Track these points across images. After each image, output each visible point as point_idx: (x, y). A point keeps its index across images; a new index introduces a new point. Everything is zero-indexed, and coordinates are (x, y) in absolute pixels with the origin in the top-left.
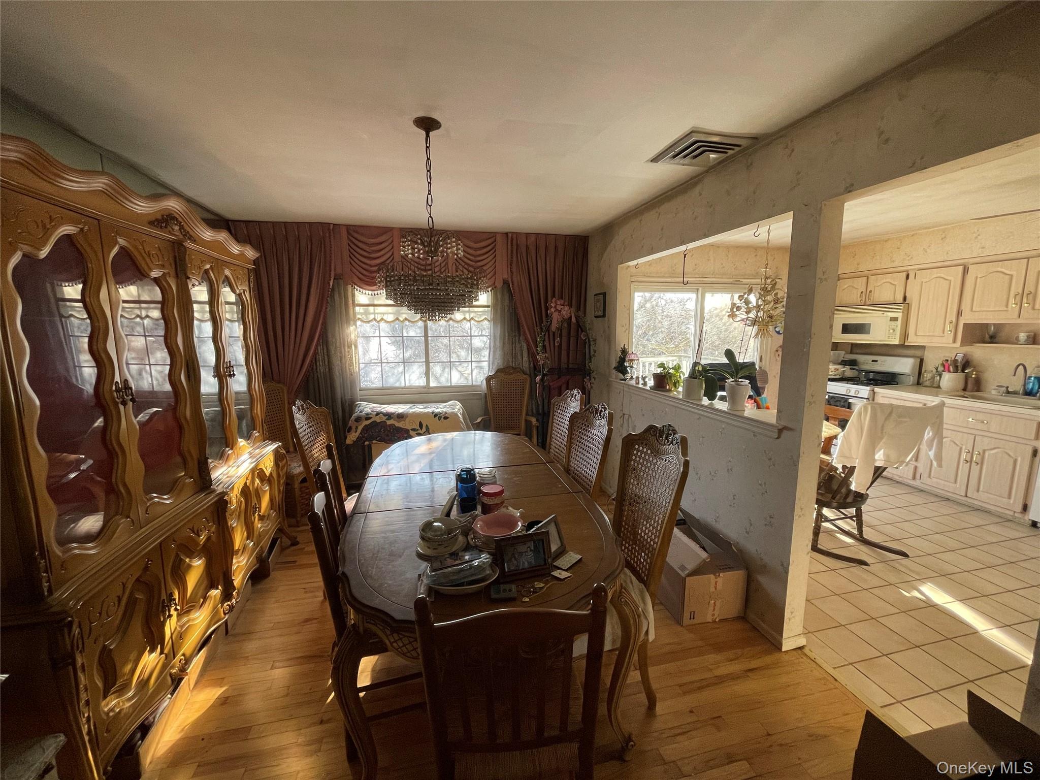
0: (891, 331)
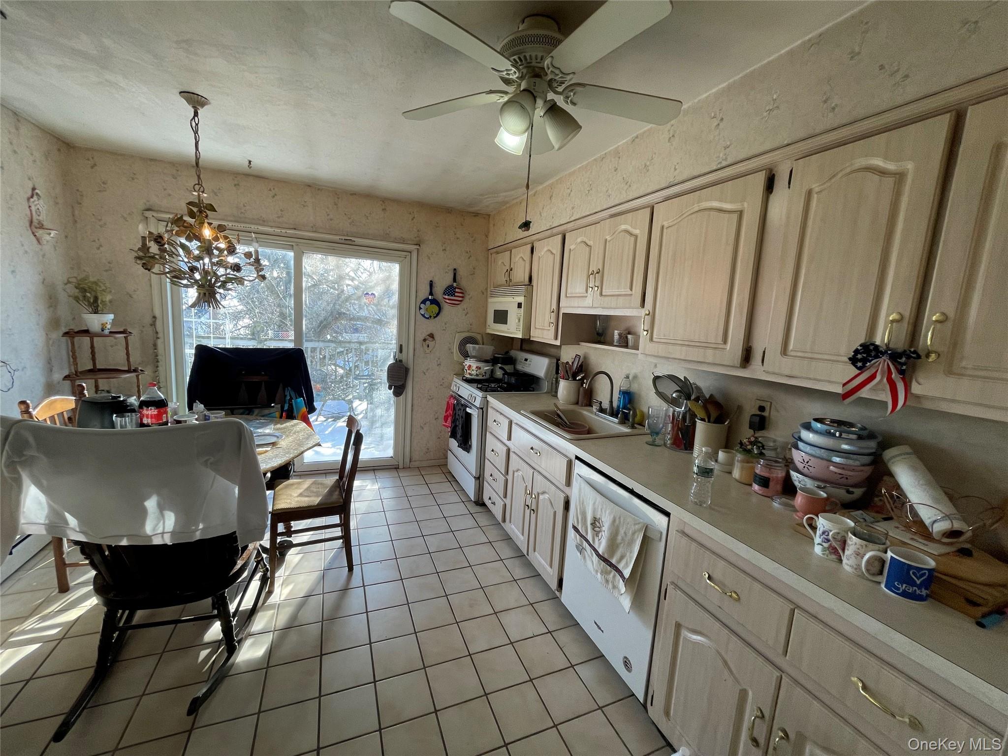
0: (517, 321)
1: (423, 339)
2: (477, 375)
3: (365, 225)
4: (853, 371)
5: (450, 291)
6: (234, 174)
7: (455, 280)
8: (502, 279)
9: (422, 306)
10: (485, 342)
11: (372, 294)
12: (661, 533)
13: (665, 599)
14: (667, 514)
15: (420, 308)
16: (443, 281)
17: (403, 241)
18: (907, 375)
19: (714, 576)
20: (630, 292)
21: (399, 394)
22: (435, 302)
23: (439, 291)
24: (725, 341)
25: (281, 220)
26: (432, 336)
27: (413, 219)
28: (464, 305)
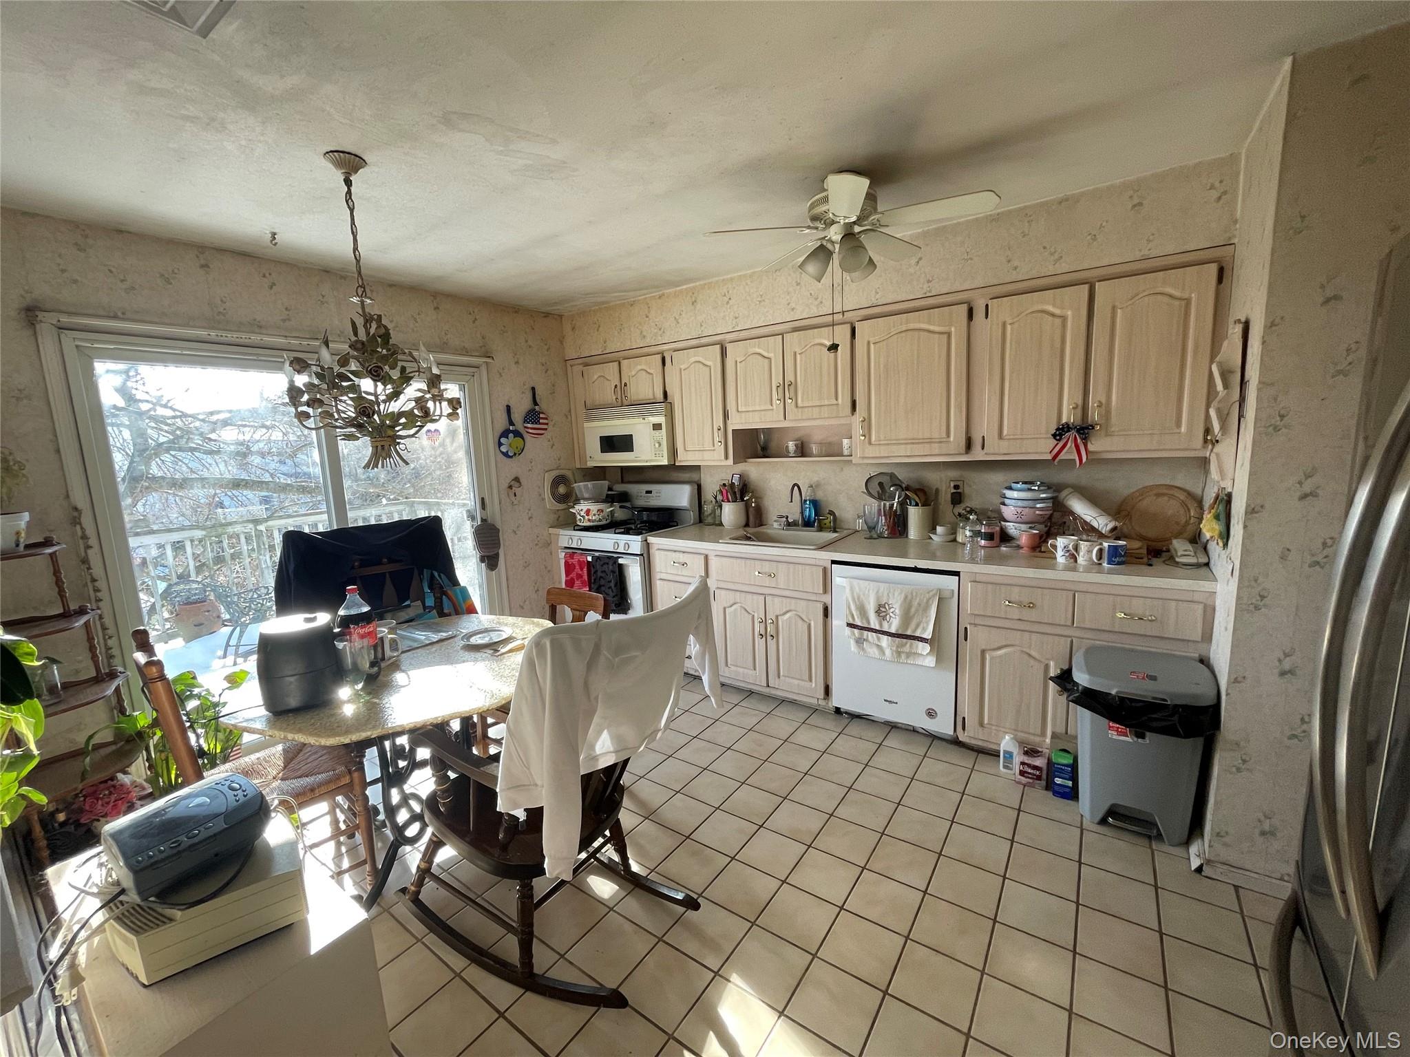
0: (657, 445)
1: (507, 485)
2: (600, 520)
3: (413, 330)
4: (1053, 442)
5: (533, 416)
6: (199, 247)
7: (535, 403)
8: (610, 396)
9: (503, 440)
10: (577, 479)
11: (435, 430)
12: (953, 591)
13: (966, 640)
14: (957, 574)
15: (500, 444)
16: (521, 406)
17: (465, 352)
18: (1085, 440)
19: (1012, 600)
20: (835, 402)
21: (493, 566)
22: (517, 434)
23: (518, 417)
24: (948, 435)
25: (287, 323)
26: (517, 479)
27: (474, 322)
28: (548, 435)
